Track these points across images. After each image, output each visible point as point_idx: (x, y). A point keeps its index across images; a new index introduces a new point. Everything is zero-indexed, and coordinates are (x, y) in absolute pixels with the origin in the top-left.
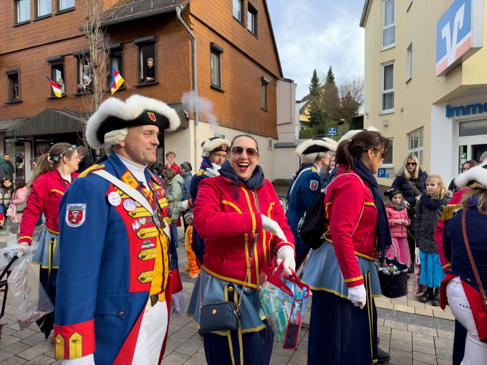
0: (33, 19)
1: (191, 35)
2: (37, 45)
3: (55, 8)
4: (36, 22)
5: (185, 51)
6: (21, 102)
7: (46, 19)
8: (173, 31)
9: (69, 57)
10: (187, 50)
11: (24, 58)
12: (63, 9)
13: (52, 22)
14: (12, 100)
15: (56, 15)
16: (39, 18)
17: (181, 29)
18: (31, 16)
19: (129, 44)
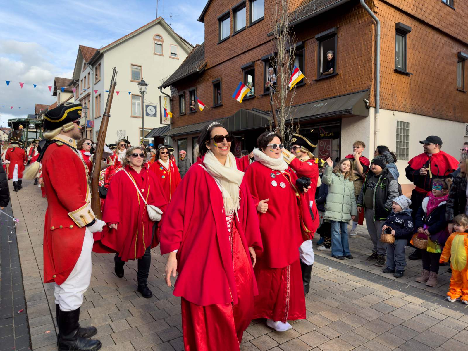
0: (232, 34)
1: (375, 19)
2: (235, 56)
3: (248, 21)
4: (234, 37)
5: (367, 36)
6: (222, 105)
7: (241, 33)
9: (258, 62)
10: (370, 36)
11: (224, 68)
12: (254, 21)
13: (246, 34)
14: (216, 105)
15: (249, 27)
16: (237, 33)
17: (363, 15)
18: (231, 32)
19: (310, 41)
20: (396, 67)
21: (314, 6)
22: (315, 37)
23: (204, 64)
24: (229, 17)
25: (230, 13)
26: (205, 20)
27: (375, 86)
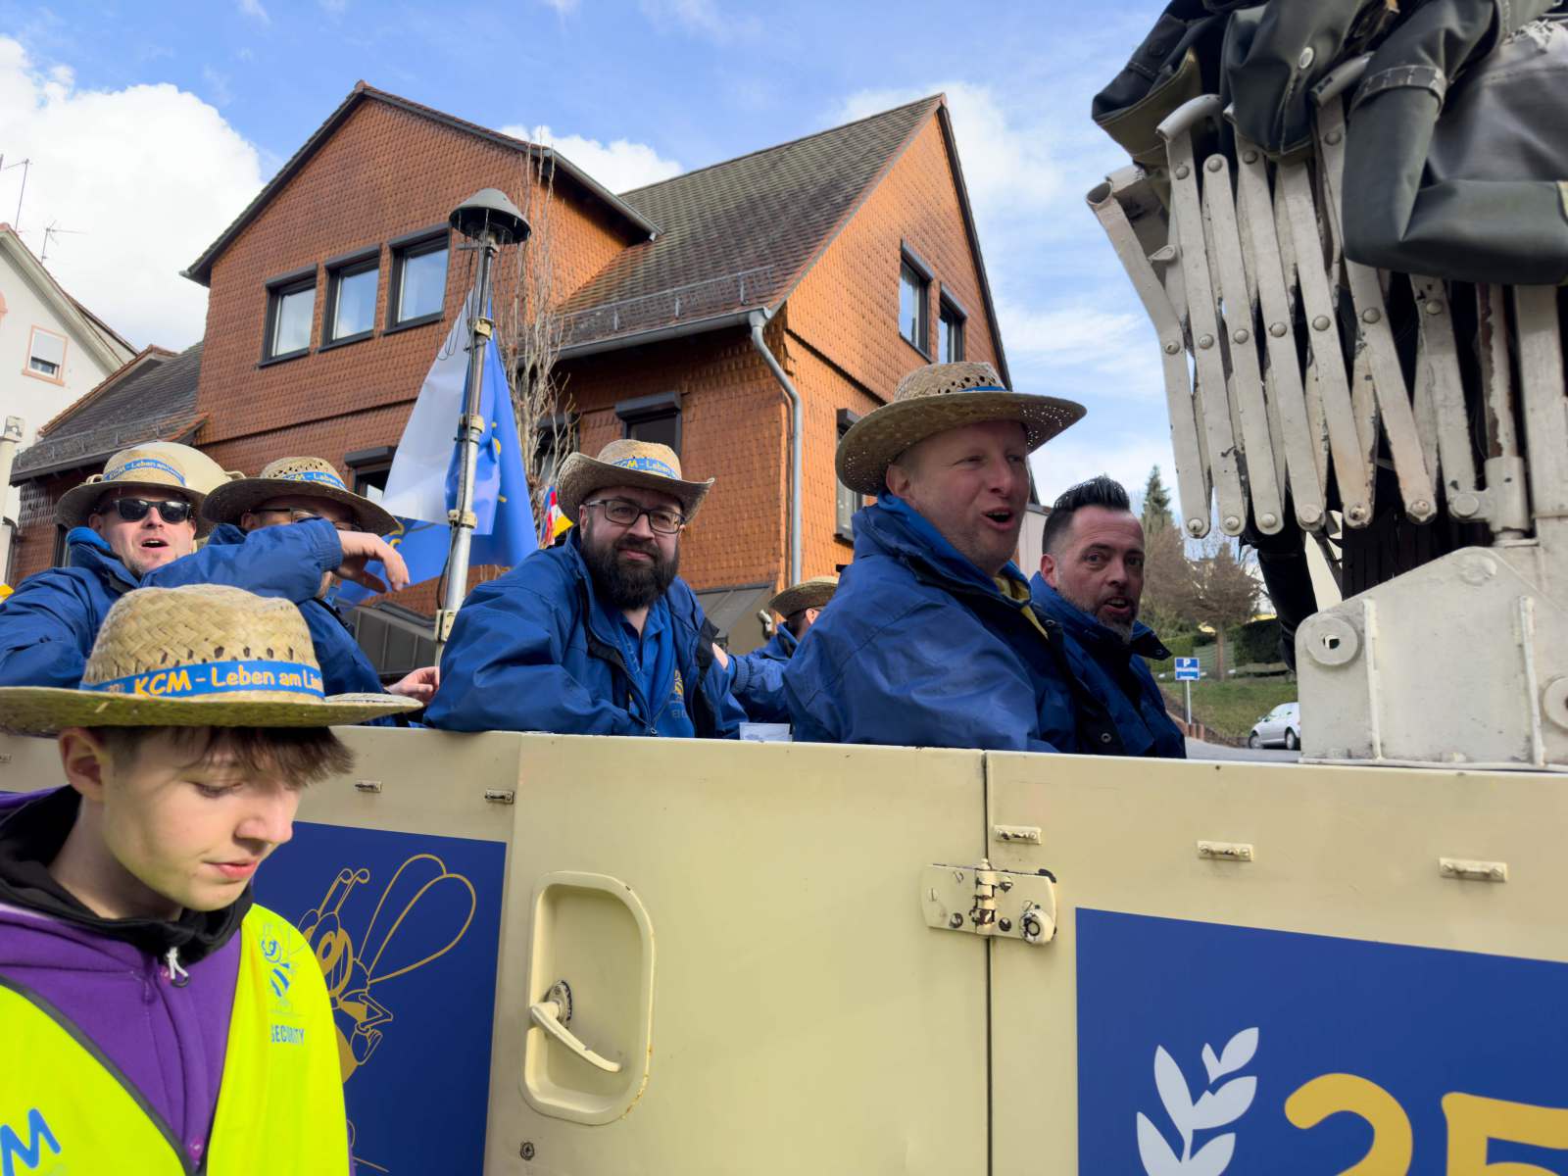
0: (319, 345)
1: (787, 389)
2: (322, 416)
3: (385, 315)
4: (325, 355)
5: (767, 434)
7: (355, 347)
8: (733, 378)
10: (775, 434)
12: (406, 319)
13: (372, 353)
15: (387, 335)
16: (336, 345)
17: (756, 373)
18: (313, 340)
19: (597, 416)
20: (839, 526)
21: (616, 318)
22: (613, 407)
23: (193, 424)
24: (314, 287)
25: (319, 278)
26: (212, 281)
27: (787, 574)
